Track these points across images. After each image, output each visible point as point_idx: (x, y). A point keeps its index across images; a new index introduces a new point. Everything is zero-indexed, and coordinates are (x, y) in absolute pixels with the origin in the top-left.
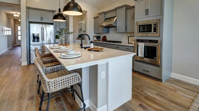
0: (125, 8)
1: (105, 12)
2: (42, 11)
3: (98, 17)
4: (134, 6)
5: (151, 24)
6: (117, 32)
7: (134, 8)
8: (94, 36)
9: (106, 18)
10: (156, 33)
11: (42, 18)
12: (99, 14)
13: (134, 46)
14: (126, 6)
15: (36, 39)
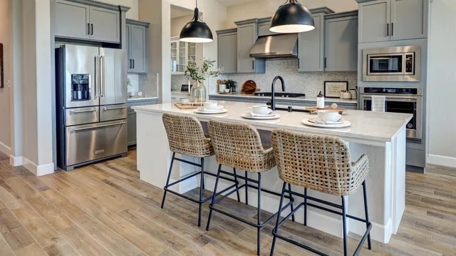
0: (322, 14)
1: (259, 20)
2: (91, 7)
3: (235, 30)
4: (357, 11)
5: (401, 56)
6: (300, 70)
7: (357, 15)
8: (220, 82)
9: (260, 35)
10: (412, 73)
11: (90, 28)
12: (238, 23)
13: (355, 102)
14: (326, 10)
15: (80, 93)
